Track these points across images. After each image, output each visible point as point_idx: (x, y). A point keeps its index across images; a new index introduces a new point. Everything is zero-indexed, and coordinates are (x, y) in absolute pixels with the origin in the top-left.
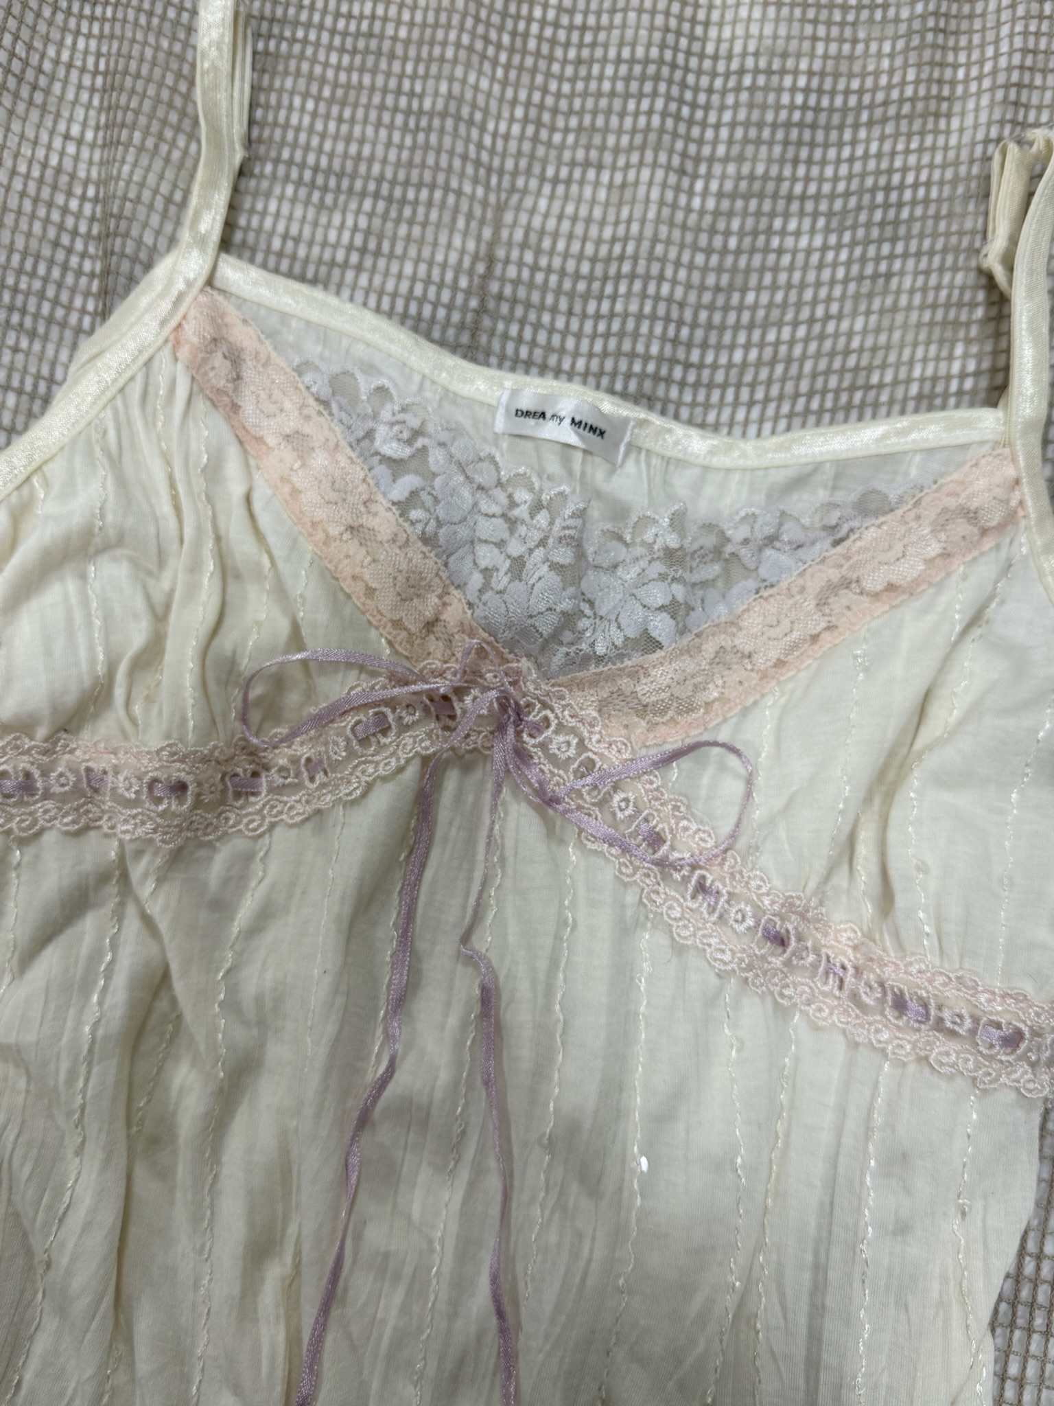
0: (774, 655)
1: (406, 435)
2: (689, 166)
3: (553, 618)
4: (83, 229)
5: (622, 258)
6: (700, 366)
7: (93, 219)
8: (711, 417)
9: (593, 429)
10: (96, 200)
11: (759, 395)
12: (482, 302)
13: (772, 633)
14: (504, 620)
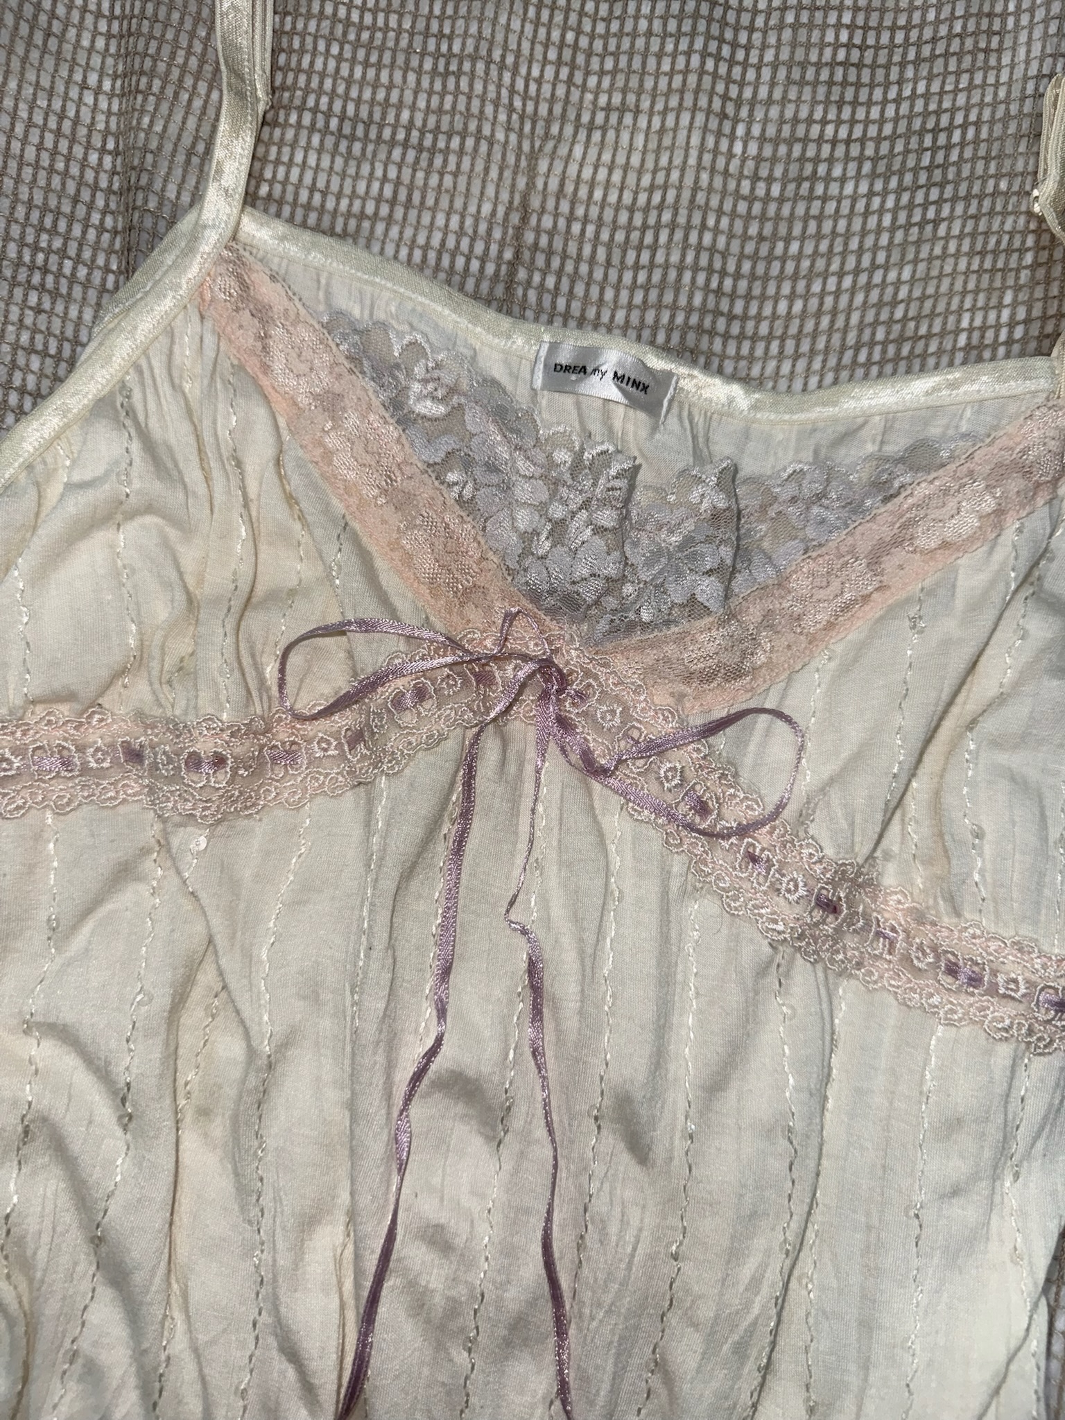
0: (822, 617)
1: (440, 394)
2: (730, 109)
3: (598, 584)
4: (104, 184)
5: (661, 207)
6: (745, 318)
7: (114, 172)
8: (756, 371)
9: (636, 384)
10: (116, 153)
11: (805, 347)
12: (517, 255)
13: (822, 594)
14: (546, 587)
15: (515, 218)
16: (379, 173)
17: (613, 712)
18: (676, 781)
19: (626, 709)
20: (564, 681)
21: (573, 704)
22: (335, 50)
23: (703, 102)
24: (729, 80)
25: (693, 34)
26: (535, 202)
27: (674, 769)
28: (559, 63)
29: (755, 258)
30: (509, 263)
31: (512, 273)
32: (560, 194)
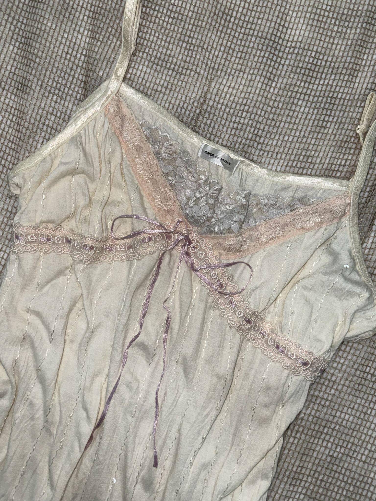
0: (265, 240)
1: (171, 152)
2: (272, 77)
3: (204, 218)
4: (80, 65)
5: (245, 105)
6: (263, 144)
7: (84, 62)
8: (263, 161)
9: (227, 162)
10: (86, 56)
11: (279, 157)
12: (200, 112)
13: (266, 233)
14: (190, 216)
15: (202, 100)
16: (164, 78)
17: (202, 254)
18: (215, 277)
19: (206, 254)
20: (190, 243)
21: (192, 250)
22: (157, 35)
23: (264, 73)
24: (274, 68)
25: (266, 51)
26: (209, 96)
27: (215, 274)
28: (224, 52)
29: (270, 126)
30: (198, 114)
31: (198, 118)
32: (216, 95)
